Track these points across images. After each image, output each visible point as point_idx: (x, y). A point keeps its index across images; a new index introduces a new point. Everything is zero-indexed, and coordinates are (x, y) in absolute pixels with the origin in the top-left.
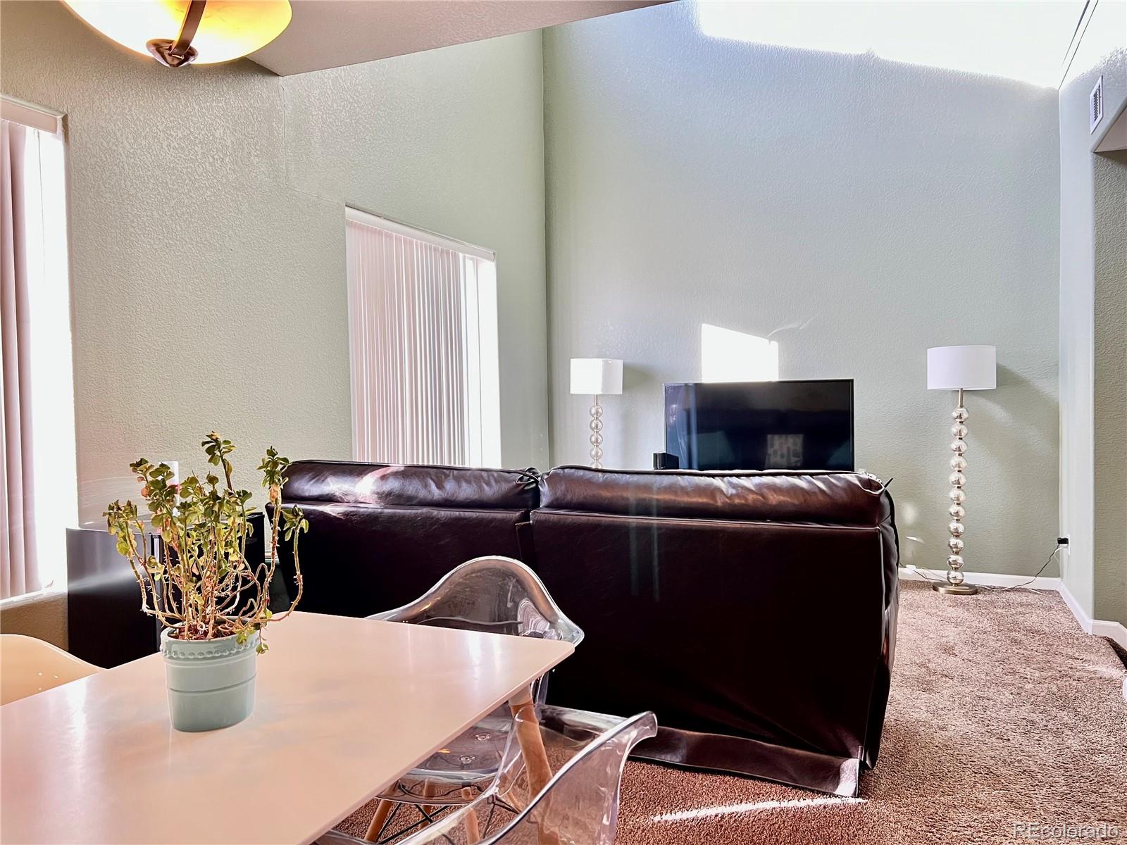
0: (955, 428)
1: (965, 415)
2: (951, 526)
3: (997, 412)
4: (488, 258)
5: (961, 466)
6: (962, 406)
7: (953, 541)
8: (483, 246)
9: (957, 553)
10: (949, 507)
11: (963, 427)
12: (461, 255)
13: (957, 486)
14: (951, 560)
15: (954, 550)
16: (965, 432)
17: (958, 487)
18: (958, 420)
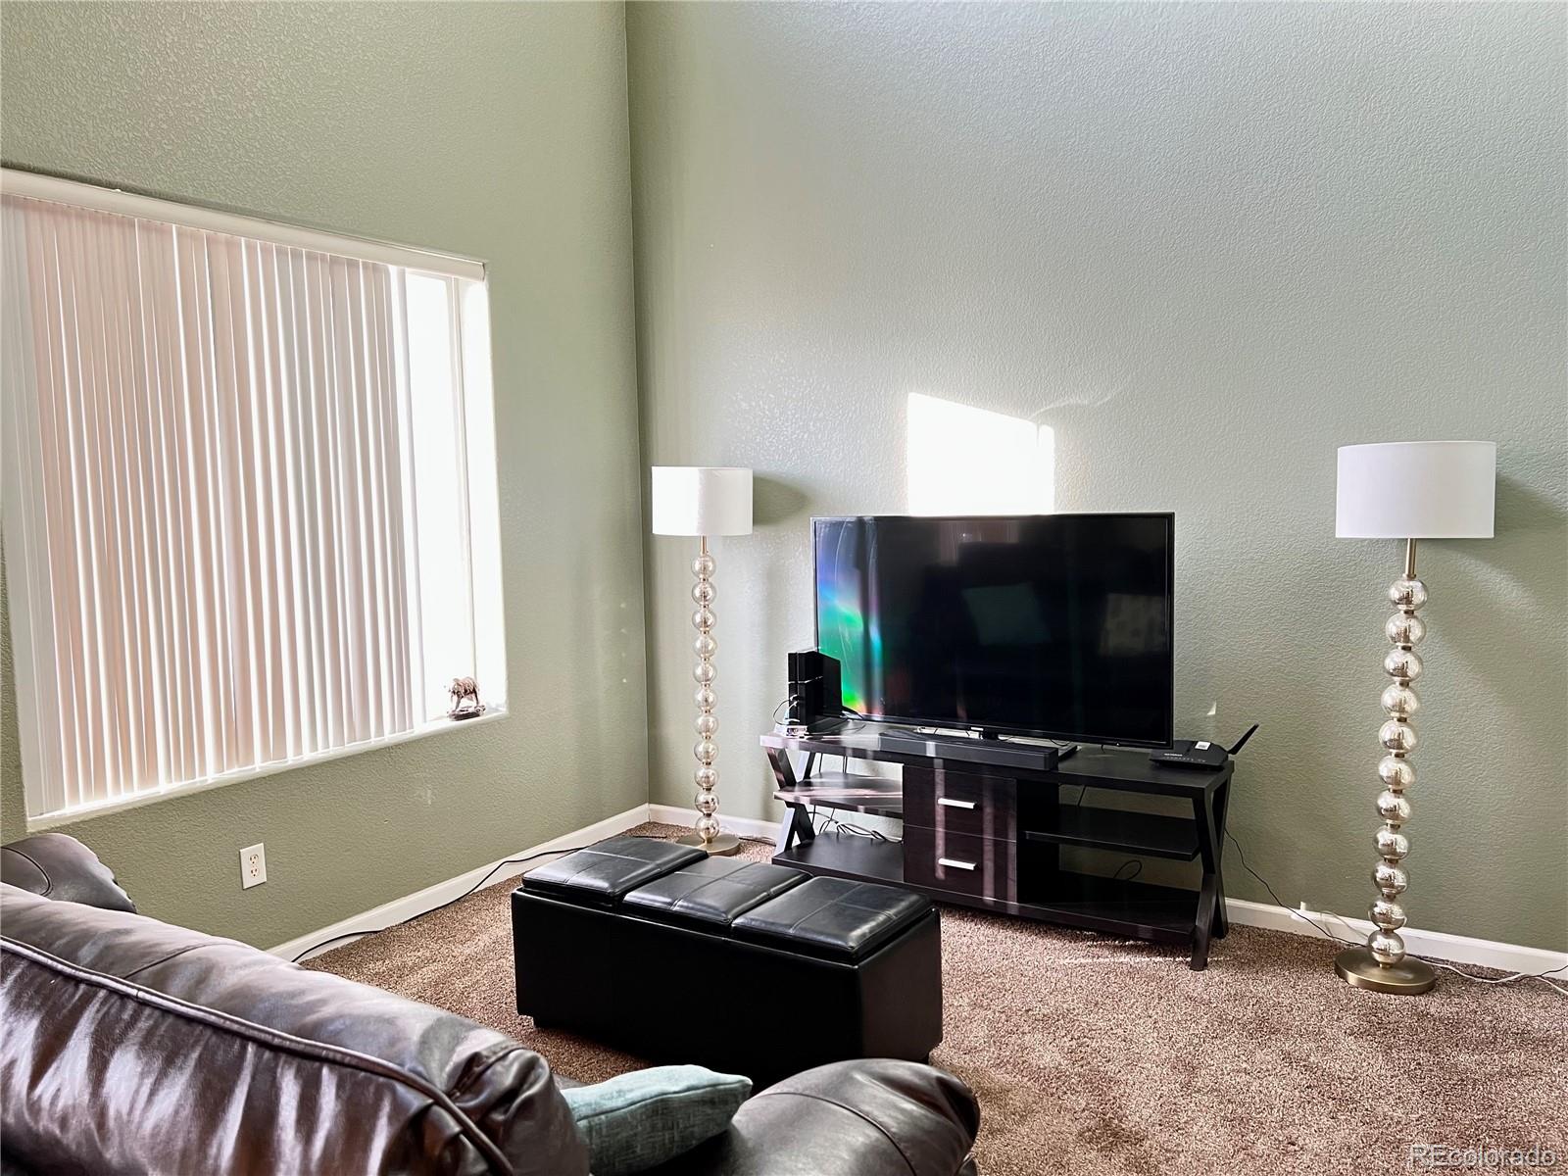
0: (1396, 624)
1: (1419, 597)
2: (1379, 836)
3: (1501, 588)
4: (475, 276)
5: (1407, 708)
6: (1411, 577)
7: (1383, 871)
8: (465, 254)
9: (1390, 898)
10: (1377, 797)
11: (1413, 622)
12: (393, 270)
13: (1394, 751)
14: (1377, 910)
15: (1385, 891)
16: (1416, 633)
17: (1397, 756)
18: (1403, 607)
